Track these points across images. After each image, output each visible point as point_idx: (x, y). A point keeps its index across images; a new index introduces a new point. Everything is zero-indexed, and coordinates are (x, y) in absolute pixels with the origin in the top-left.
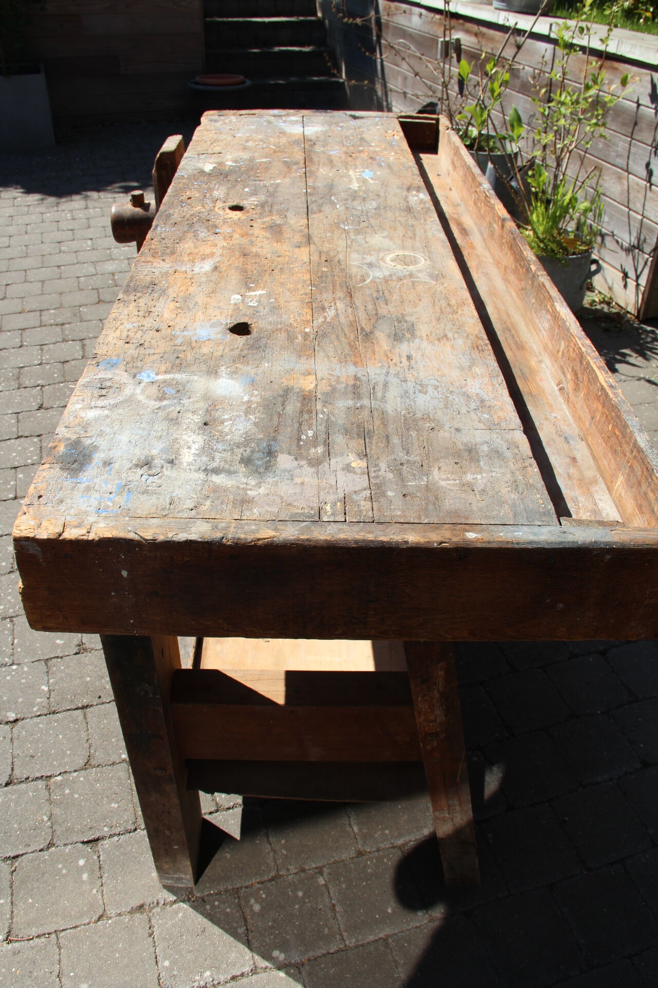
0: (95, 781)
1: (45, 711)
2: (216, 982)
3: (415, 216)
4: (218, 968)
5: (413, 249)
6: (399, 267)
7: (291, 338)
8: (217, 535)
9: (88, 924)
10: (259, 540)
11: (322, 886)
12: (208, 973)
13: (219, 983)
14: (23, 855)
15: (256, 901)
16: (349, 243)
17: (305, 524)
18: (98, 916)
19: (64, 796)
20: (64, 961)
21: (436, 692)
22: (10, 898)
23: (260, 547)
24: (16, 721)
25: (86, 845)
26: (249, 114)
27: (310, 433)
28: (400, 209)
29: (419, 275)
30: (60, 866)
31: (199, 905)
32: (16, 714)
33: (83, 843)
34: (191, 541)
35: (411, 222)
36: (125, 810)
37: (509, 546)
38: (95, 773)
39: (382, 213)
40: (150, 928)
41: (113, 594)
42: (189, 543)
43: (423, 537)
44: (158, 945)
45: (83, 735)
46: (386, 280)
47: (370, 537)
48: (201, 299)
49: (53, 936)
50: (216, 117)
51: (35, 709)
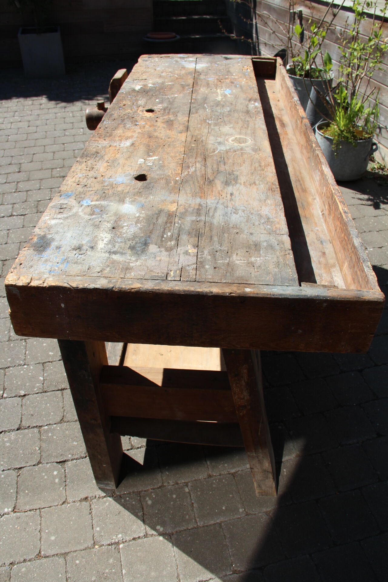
0: (66, 430)
1: (41, 391)
2: (124, 540)
3: (250, 116)
4: (126, 533)
5: (246, 134)
6: (236, 144)
7: (168, 183)
8: (110, 286)
9: (57, 505)
10: (132, 289)
11: (187, 492)
12: (120, 535)
13: (126, 541)
14: (24, 467)
15: (150, 499)
16: (210, 131)
17: (158, 281)
18: (62, 502)
19: (48, 437)
20: (43, 524)
21: (243, 382)
22: (16, 490)
23: (133, 292)
24: (25, 395)
25: (58, 464)
26: (166, 57)
27: (169, 234)
28: (242, 112)
29: (246, 149)
30: (44, 474)
31: (118, 499)
32: (25, 392)
33: (57, 462)
34: (96, 288)
35: (247, 119)
36: (81, 446)
37: (269, 296)
38: (66, 425)
39: (232, 114)
40: (90, 510)
41: (57, 316)
42: (95, 290)
43: (221, 290)
44: (94, 519)
45: (61, 404)
46: (227, 152)
47: (192, 289)
48: (122, 161)
49: (38, 511)
50: (147, 59)
51: (35, 389)
